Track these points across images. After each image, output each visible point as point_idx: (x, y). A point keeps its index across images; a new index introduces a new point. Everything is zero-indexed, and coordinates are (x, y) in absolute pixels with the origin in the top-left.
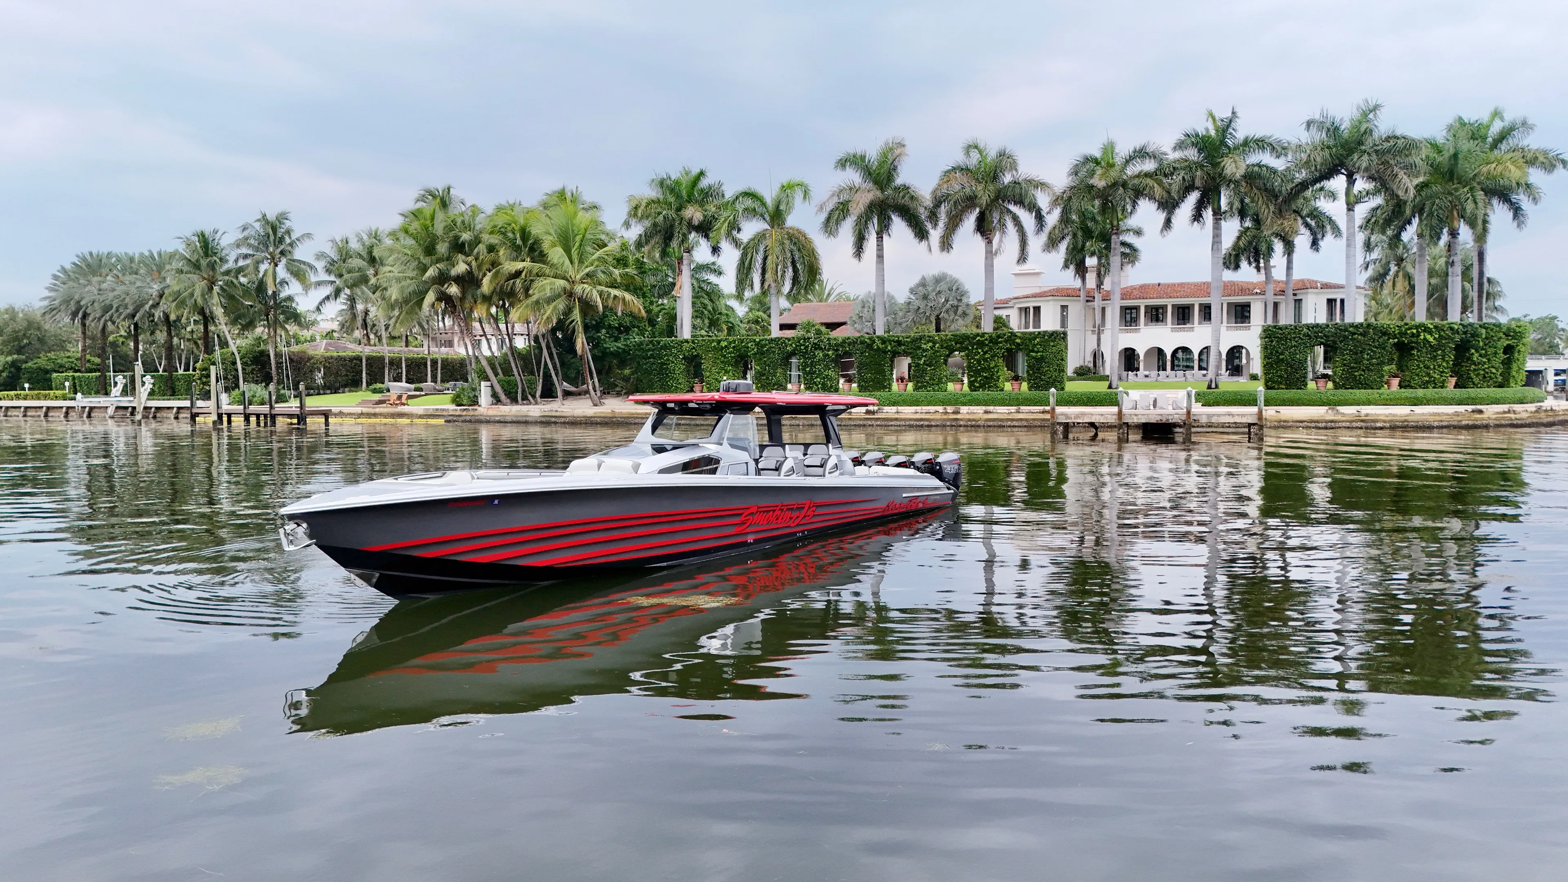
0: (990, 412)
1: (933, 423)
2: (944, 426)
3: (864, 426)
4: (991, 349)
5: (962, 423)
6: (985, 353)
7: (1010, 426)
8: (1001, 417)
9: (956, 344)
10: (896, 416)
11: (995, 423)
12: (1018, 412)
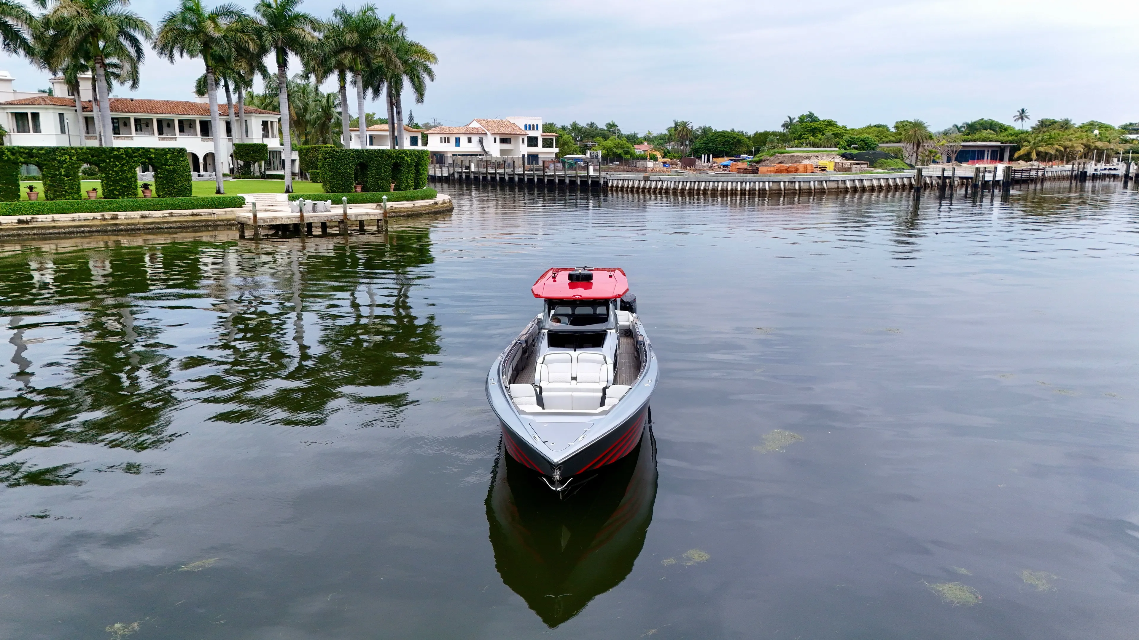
0: (146, 217)
1: (94, 229)
2: (106, 231)
3: (19, 235)
4: (127, 162)
5: (122, 227)
6: (123, 165)
7: (167, 228)
8: (157, 220)
9: (92, 156)
10: (53, 224)
11: (153, 226)
12: (171, 215)
